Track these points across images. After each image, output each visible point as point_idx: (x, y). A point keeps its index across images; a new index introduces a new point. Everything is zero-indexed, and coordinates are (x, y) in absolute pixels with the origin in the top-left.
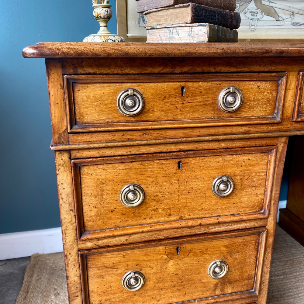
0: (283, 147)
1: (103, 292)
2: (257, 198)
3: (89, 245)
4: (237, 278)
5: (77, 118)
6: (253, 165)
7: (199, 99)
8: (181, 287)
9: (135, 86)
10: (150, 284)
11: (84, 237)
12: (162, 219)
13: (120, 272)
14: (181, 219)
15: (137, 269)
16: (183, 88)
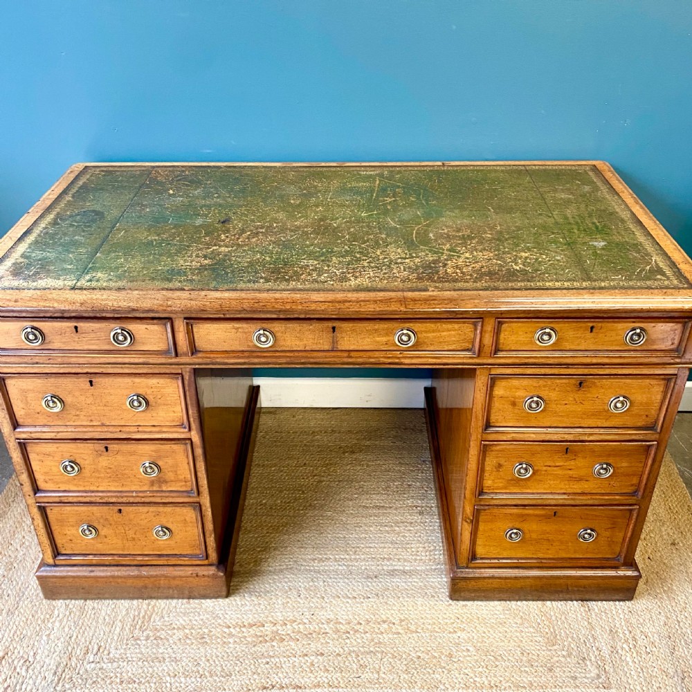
0: (189, 376)
1: (45, 473)
2: (175, 415)
3: (24, 436)
4: (173, 478)
6: (164, 388)
7: (93, 335)
8: (117, 479)
9: (35, 324)
10: (86, 472)
11: (18, 430)
12: (85, 423)
13: (56, 459)
14: (103, 425)
15: (72, 459)
16: (76, 328)
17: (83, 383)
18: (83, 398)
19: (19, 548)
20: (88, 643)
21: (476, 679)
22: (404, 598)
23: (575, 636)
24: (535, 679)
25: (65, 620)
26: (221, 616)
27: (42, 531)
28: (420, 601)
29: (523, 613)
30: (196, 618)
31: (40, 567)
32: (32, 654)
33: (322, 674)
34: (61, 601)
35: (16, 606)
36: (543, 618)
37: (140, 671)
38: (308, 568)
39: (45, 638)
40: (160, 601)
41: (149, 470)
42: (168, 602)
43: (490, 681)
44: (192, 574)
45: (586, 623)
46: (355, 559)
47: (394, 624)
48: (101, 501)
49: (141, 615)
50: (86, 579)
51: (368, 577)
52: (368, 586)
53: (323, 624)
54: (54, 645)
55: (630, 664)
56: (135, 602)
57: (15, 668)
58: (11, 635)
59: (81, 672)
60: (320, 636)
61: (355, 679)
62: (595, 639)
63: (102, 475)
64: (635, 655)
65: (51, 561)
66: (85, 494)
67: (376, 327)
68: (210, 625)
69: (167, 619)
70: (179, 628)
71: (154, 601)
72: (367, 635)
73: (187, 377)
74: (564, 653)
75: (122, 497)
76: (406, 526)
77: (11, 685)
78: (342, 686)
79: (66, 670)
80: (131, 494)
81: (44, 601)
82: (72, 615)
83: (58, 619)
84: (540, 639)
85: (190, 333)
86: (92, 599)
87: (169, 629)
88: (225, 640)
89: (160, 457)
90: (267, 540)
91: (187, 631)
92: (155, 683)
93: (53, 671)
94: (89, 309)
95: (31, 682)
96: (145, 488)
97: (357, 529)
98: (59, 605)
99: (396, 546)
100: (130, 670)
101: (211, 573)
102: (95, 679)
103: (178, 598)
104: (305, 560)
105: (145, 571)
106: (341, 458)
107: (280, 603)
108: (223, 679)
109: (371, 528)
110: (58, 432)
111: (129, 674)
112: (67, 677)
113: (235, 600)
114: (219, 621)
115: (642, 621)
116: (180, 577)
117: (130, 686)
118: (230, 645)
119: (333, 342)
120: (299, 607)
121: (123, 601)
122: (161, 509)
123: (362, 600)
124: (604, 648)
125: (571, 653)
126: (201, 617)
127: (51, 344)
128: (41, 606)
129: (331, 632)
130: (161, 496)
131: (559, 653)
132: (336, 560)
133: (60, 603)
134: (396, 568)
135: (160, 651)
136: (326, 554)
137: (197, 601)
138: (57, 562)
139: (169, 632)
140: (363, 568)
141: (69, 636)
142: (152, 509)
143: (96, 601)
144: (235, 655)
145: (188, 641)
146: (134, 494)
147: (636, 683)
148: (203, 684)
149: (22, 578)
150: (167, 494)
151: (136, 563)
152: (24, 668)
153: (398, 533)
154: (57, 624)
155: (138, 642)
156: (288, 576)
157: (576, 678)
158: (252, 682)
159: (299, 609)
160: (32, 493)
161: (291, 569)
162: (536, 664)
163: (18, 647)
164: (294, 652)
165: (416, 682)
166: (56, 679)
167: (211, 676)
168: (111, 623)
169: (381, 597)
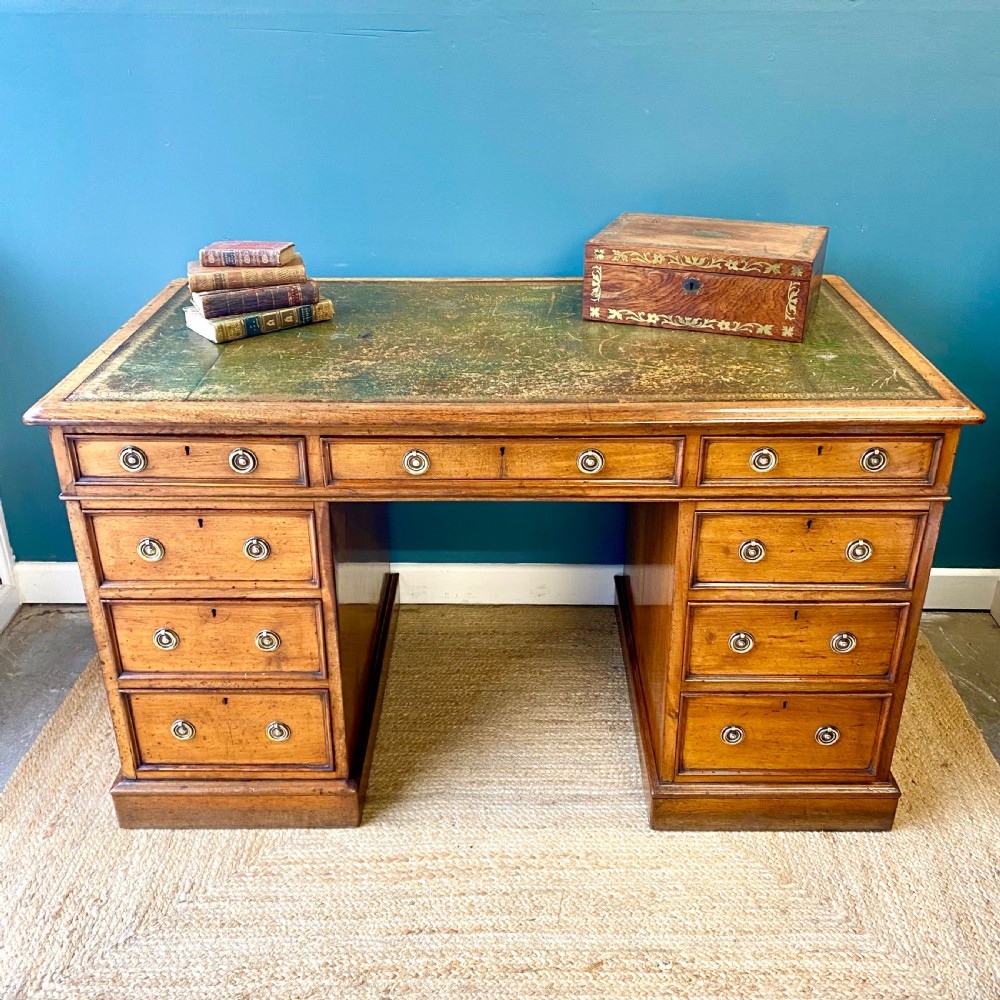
0: (324, 512)
1: (134, 647)
2: (303, 566)
3: (110, 594)
4: (295, 654)
5: (82, 471)
6: (291, 529)
7: (208, 458)
8: (225, 655)
9: (137, 444)
10: (186, 646)
11: (104, 586)
12: (189, 577)
13: (149, 627)
14: (212, 580)
15: (169, 627)
16: (187, 448)
17: (191, 522)
18: (188, 543)
19: (84, 769)
20: (177, 879)
21: (686, 923)
22: (590, 827)
23: (816, 872)
24: (764, 922)
25: (147, 852)
26: (350, 848)
27: (124, 729)
28: (612, 831)
29: (748, 845)
30: (319, 850)
31: (116, 782)
32: (104, 891)
33: (485, 916)
34: (142, 830)
35: (82, 836)
36: (774, 851)
37: (247, 912)
38: (464, 792)
39: (121, 873)
40: (270, 831)
41: (266, 642)
42: (281, 831)
43: (705, 925)
44: (314, 790)
45: (831, 857)
46: (526, 782)
47: (578, 858)
48: (202, 686)
49: (246, 848)
50: (176, 798)
51: (543, 803)
52: (544, 814)
53: (485, 857)
54: (133, 881)
55: (889, 904)
56: (238, 832)
57: (83, 908)
58: (77, 870)
59: (169, 913)
60: (481, 872)
61: (528, 922)
62: (842, 876)
63: (206, 649)
64: (895, 894)
65: (131, 773)
66: (182, 676)
67: (555, 448)
68: (337, 859)
69: (279, 851)
70: (296, 863)
71: (263, 831)
72: (544, 870)
73: (320, 514)
74: (803, 892)
75: (230, 680)
76: (593, 744)
77: (78, 927)
78: (511, 929)
79: (150, 911)
80: (242, 677)
81: (120, 830)
82: (156, 847)
83: (138, 851)
84: (771, 876)
85: (327, 456)
86: (182, 829)
87: (283, 864)
88: (357, 876)
89: (281, 624)
90: (411, 759)
91: (307, 866)
92: (267, 927)
93: (132, 912)
94: (206, 421)
95: (104, 924)
96: (260, 668)
97: (528, 747)
98: (139, 835)
99: (580, 767)
100: (233, 911)
101: (339, 789)
102: (187, 922)
103: (295, 827)
104: (461, 784)
105: (253, 788)
106: (505, 664)
107: (428, 832)
108: (355, 922)
109: (547, 746)
110: (155, 589)
111: (232, 916)
112: (151, 918)
113: (369, 831)
114: (349, 854)
115: (904, 855)
116: (299, 795)
117: (234, 930)
118: (364, 882)
119: (501, 468)
120: (453, 838)
121: (222, 831)
122: (278, 698)
123: (536, 830)
124: (854, 886)
125: (811, 892)
126: (326, 850)
127: (156, 471)
128: (116, 837)
129: (495, 867)
130: (280, 679)
131: (795, 892)
132: (500, 783)
133: (140, 835)
134: (580, 792)
135: (273, 889)
136: (488, 776)
137: (319, 831)
138: (140, 775)
139: (284, 867)
140: (537, 792)
141: (152, 871)
142: (267, 698)
143: (187, 831)
144: (371, 894)
145: (309, 878)
146: (245, 676)
147: (897, 927)
148: (329, 927)
149: (90, 804)
150: (288, 676)
151: (241, 775)
152: (95, 908)
153: (582, 752)
154: (137, 857)
155: (244, 879)
156: (439, 802)
157: (818, 921)
158: (394, 925)
159: (453, 841)
160: (114, 675)
161: (442, 793)
162: (766, 905)
163: (87, 884)
164: (447, 891)
165: (608, 926)
166: (137, 921)
167: (340, 918)
168: (207, 856)
169: (560, 827)
